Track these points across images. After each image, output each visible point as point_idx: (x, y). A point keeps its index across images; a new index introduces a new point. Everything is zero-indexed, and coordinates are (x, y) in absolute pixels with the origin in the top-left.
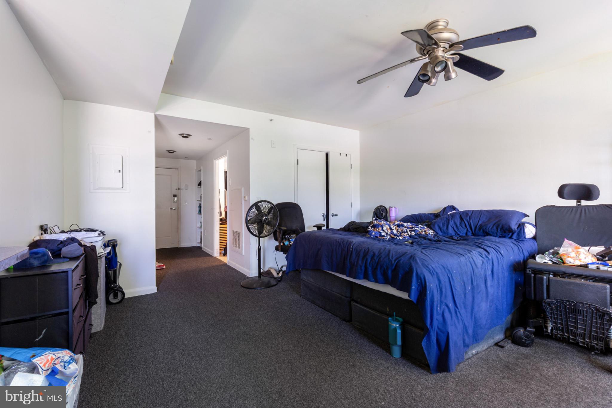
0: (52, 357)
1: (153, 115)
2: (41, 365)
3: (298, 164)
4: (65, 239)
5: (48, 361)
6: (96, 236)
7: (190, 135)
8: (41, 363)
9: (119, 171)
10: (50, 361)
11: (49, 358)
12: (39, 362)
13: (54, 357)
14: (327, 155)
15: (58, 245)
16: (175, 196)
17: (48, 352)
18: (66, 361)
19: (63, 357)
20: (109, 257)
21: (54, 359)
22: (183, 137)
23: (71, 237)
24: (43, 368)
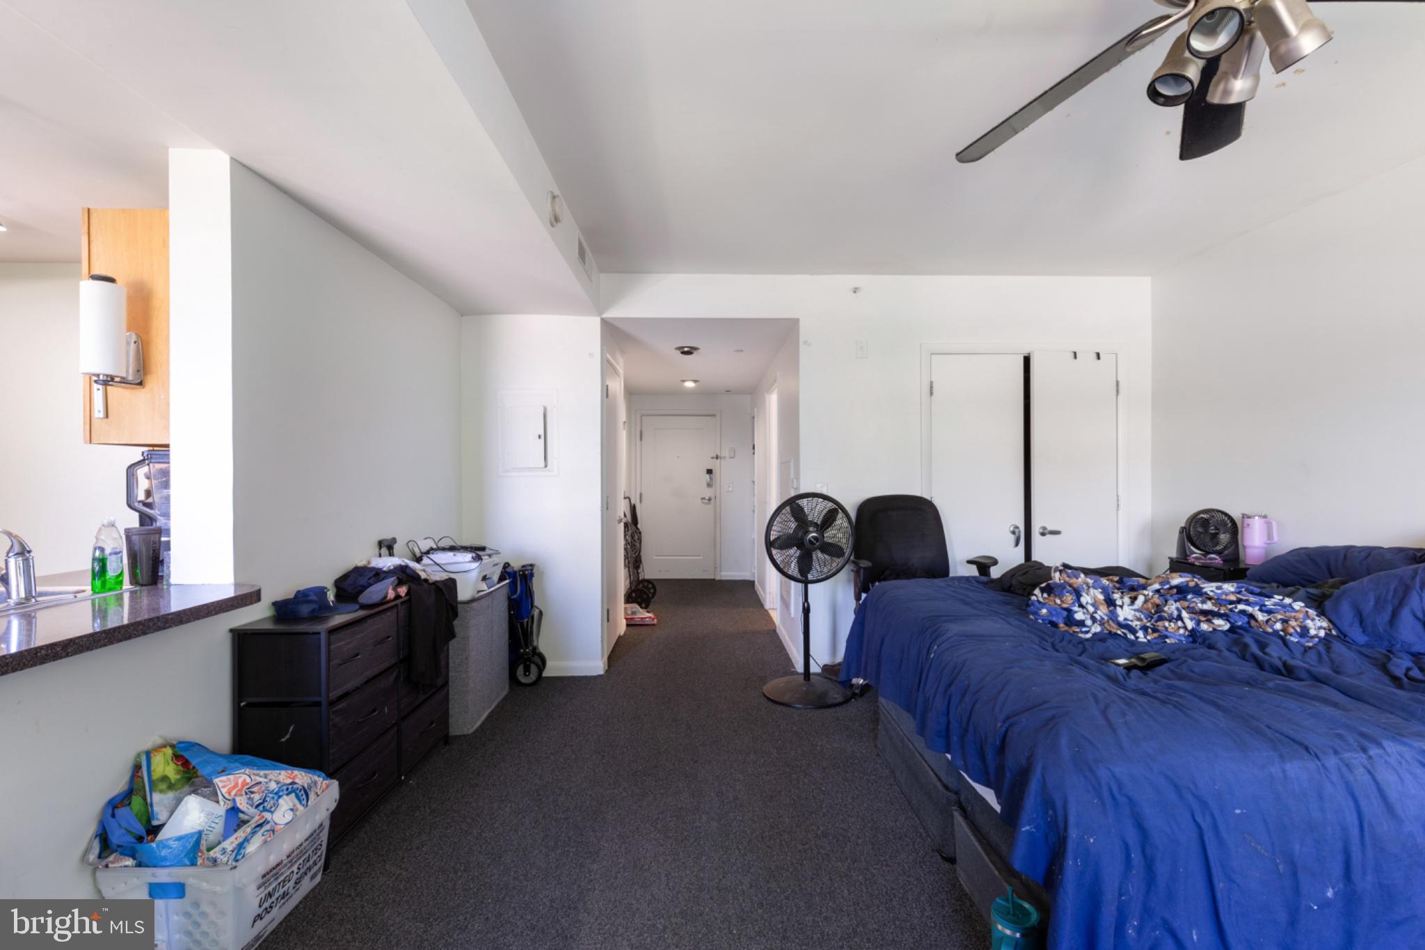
0: (245, 780)
1: (598, 320)
2: (224, 791)
3: (931, 393)
4: (392, 567)
5: (237, 784)
6: (467, 560)
7: (696, 349)
8: (224, 787)
9: (540, 437)
10: (240, 787)
11: (240, 781)
12: (220, 785)
13: (248, 780)
14: (1027, 360)
15: (369, 579)
16: (709, 472)
17: (243, 771)
18: (273, 791)
19: (267, 783)
20: (514, 597)
21: (248, 784)
22: (684, 353)
23: (403, 564)
24: (226, 795)
